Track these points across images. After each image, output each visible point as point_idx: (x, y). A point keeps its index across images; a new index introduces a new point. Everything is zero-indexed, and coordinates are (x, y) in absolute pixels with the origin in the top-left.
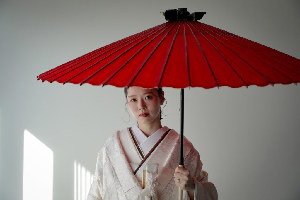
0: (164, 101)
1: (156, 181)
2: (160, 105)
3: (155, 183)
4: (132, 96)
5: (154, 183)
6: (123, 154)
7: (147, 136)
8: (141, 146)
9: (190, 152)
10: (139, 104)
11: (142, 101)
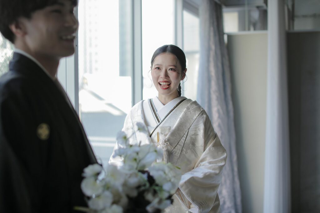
0: (185, 77)
1: (167, 141)
2: (181, 80)
3: (167, 142)
4: (158, 65)
5: (165, 142)
6: (143, 118)
7: (164, 105)
8: (158, 113)
9: (198, 116)
10: (162, 74)
11: (166, 72)
